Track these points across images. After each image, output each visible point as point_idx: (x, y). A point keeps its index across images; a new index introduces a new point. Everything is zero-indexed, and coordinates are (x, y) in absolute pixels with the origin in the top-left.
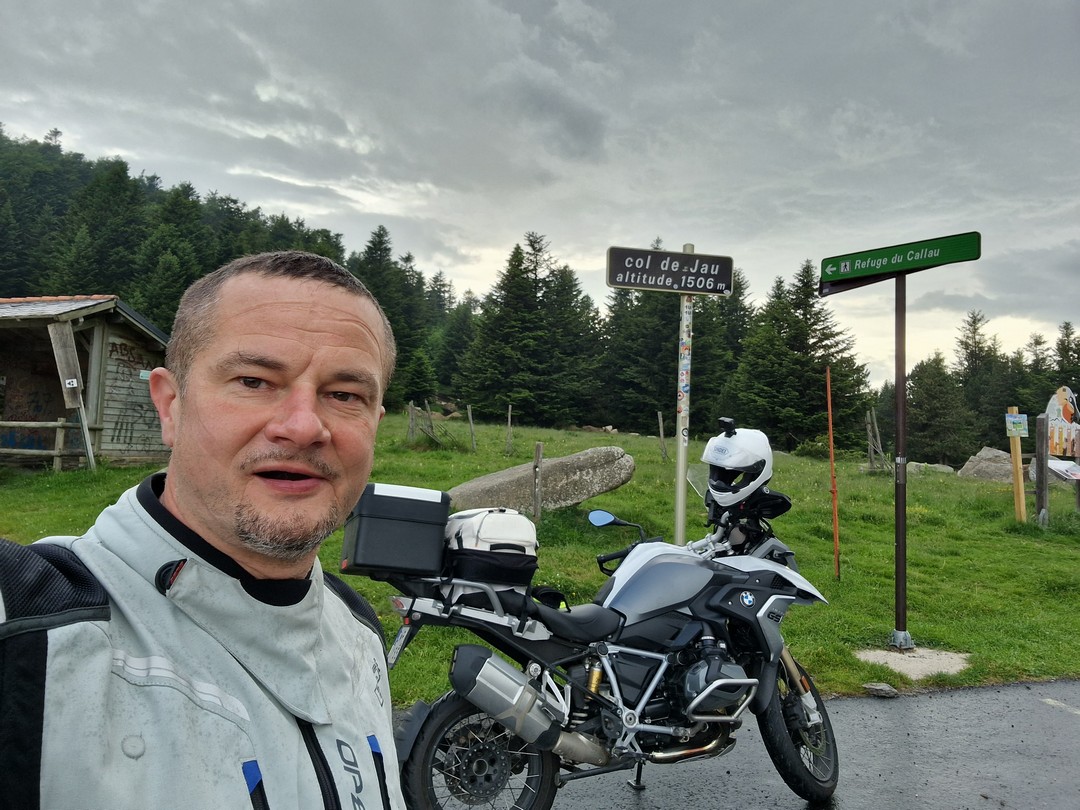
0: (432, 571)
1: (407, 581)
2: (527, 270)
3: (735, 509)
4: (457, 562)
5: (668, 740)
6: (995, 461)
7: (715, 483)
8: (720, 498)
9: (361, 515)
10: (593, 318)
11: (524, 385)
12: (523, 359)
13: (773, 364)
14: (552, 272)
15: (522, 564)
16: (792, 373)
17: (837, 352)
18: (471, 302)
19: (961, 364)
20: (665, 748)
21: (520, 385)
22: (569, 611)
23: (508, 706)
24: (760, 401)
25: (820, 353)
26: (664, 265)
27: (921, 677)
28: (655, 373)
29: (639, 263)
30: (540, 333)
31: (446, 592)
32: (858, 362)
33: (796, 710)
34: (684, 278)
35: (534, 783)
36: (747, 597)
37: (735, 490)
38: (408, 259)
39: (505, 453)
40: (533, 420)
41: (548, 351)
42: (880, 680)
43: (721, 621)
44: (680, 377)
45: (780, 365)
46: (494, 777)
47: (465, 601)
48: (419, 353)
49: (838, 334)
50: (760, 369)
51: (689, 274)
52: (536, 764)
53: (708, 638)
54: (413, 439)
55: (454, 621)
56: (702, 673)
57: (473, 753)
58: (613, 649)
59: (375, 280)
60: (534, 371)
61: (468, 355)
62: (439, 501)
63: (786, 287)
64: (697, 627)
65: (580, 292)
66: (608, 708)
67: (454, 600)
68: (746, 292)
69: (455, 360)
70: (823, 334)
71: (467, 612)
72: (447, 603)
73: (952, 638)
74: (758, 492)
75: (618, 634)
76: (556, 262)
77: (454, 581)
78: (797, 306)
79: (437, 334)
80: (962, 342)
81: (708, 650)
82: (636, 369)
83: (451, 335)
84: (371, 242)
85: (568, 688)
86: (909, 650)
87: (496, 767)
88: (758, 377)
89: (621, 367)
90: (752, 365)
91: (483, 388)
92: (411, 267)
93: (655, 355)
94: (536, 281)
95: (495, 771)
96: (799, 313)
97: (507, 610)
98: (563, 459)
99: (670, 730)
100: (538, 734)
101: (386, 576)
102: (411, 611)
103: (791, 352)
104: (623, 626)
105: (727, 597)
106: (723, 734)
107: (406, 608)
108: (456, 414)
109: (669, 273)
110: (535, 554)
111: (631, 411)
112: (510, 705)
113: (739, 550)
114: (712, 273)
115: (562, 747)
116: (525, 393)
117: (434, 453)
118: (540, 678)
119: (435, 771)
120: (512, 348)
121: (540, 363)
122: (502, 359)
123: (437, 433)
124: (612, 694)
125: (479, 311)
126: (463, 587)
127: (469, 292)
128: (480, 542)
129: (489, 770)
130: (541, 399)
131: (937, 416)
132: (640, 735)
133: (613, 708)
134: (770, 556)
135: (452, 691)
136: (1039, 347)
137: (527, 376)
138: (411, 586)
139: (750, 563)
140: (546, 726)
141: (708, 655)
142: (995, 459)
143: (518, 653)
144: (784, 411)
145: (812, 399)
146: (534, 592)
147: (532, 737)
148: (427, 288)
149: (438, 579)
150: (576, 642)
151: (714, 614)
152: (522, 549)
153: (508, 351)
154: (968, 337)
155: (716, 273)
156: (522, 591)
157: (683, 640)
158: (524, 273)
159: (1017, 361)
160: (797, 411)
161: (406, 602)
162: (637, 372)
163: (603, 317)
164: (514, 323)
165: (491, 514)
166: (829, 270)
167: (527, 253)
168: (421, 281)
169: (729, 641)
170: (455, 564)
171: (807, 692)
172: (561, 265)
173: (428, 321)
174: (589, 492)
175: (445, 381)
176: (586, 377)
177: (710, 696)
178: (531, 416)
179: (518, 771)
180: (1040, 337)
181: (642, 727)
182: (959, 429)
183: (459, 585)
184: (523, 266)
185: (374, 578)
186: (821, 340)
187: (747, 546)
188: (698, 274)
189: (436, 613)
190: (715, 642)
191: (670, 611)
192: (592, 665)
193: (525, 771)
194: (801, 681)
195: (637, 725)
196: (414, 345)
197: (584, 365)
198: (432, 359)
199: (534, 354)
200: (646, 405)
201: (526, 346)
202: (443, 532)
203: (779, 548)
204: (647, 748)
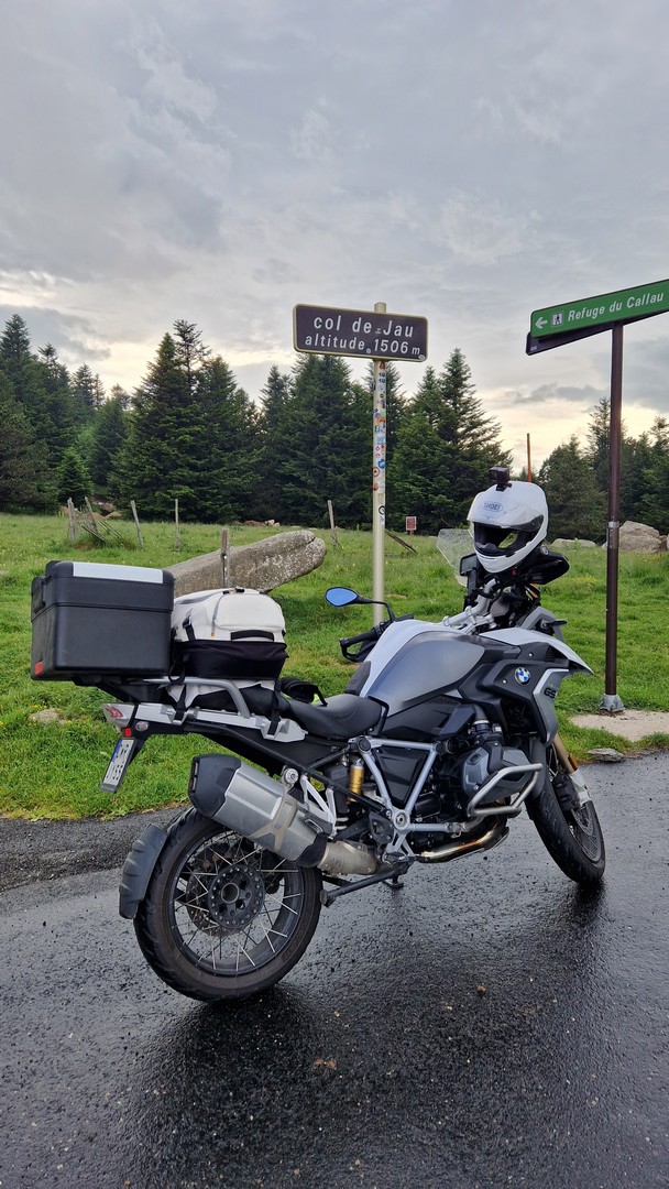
0: (158, 670)
1: (122, 683)
2: (178, 363)
3: (504, 577)
4: (189, 656)
5: (442, 838)
6: (636, 534)
7: (484, 547)
8: (491, 563)
9: (57, 605)
10: (250, 413)
11: (183, 481)
12: (180, 455)
13: (426, 454)
14: (205, 363)
15: (272, 654)
16: (443, 461)
17: (484, 440)
18: (121, 399)
19: (592, 448)
20: (435, 847)
21: (180, 482)
22: (325, 704)
23: (263, 822)
24: (416, 490)
25: (468, 441)
26: (356, 327)
27: (639, 739)
28: (313, 467)
29: (329, 324)
30: (197, 428)
31: (176, 693)
32: (503, 449)
33: (567, 790)
34: (377, 341)
35: (294, 903)
36: (522, 674)
37: (509, 552)
38: (49, 352)
39: (174, 548)
40: (195, 517)
41: (207, 446)
42: (603, 745)
43: (497, 702)
44: (375, 452)
45: (433, 454)
46: (247, 902)
47: (201, 702)
48: (70, 452)
49: (485, 422)
50: (414, 459)
51: (382, 337)
52: (296, 882)
53: (482, 722)
54: (76, 538)
55: (191, 726)
56: (483, 761)
57: (222, 878)
58: (375, 743)
59: (15, 374)
60: (193, 467)
61: (123, 453)
62: (161, 582)
63: (437, 377)
64: (468, 711)
65: (234, 386)
66: (375, 810)
67: (188, 703)
68: (398, 383)
69: (109, 459)
70: (471, 423)
71: (204, 715)
72: (180, 708)
73: (656, 698)
74: (536, 553)
75: (380, 726)
76: (209, 352)
77: (187, 680)
78: (448, 396)
79: (87, 433)
80: (594, 428)
81: (486, 736)
82: (295, 463)
83: (103, 433)
84: (6, 333)
85: (330, 792)
86: (619, 712)
87: (248, 890)
88: (412, 467)
89: (280, 462)
90: (406, 455)
91: (141, 485)
92: (53, 361)
93: (312, 448)
94: (189, 374)
95: (248, 895)
96: (449, 403)
97: (254, 709)
98: (251, 546)
99: (443, 827)
100: (301, 850)
101: (98, 680)
102: (133, 721)
103: (442, 441)
104: (385, 717)
105: (501, 676)
106: (498, 825)
107: (127, 716)
108: (115, 514)
109: (361, 336)
110: (283, 641)
111: (293, 504)
112: (267, 821)
113: (502, 622)
114: (407, 335)
115: (329, 862)
116: (186, 490)
117: (100, 551)
118: (298, 785)
119: (177, 904)
120: (169, 444)
121: (198, 459)
122: (159, 455)
123: (101, 530)
124: (379, 794)
125: (131, 408)
126: (198, 686)
127: (118, 388)
128: (217, 631)
129: (240, 894)
130: (202, 495)
131: (571, 497)
132: (411, 837)
133: (381, 810)
134: (537, 627)
135: (191, 808)
136: (662, 430)
137: (186, 472)
138: (129, 690)
139: (519, 636)
140: (310, 840)
141: (487, 741)
142: (636, 532)
143: (270, 760)
144: (437, 498)
145: (462, 486)
146: (283, 686)
147: (294, 855)
148: (72, 384)
149: (166, 679)
150: (335, 740)
151: (487, 695)
152: (270, 635)
153: (164, 446)
154: (599, 423)
155: (410, 335)
156: (269, 685)
157: (453, 727)
158: (175, 365)
159: (643, 443)
160: (448, 498)
161: (126, 710)
162: (295, 466)
163: (259, 411)
164: (168, 418)
165: (227, 596)
166: (539, 324)
167: (178, 344)
168: (64, 375)
169: (505, 725)
170: (185, 659)
171: (575, 769)
172: (213, 356)
173: (76, 419)
174: (280, 578)
175: (101, 481)
176: (245, 472)
177: (496, 787)
178: (195, 512)
179: (273, 890)
180: (663, 421)
181: (415, 827)
182: (591, 509)
183: (192, 684)
184: (175, 357)
185: (79, 682)
186: (469, 429)
187: (512, 617)
188: (391, 337)
189: (166, 720)
190: (490, 725)
191: (438, 695)
192: (350, 764)
193: (281, 889)
194: (569, 758)
195: (409, 826)
196: (64, 444)
197: (243, 460)
198: (84, 458)
199: (192, 450)
200: (305, 498)
201: (183, 442)
202: (168, 621)
203: (546, 617)
204: (418, 849)
